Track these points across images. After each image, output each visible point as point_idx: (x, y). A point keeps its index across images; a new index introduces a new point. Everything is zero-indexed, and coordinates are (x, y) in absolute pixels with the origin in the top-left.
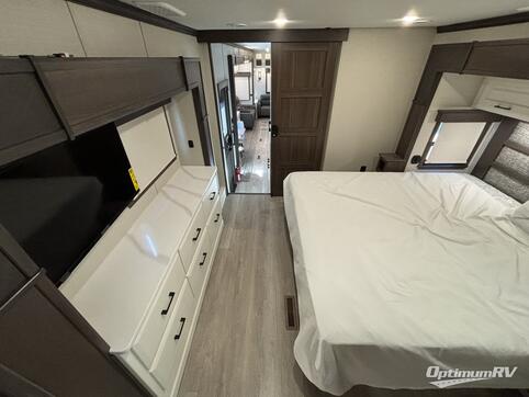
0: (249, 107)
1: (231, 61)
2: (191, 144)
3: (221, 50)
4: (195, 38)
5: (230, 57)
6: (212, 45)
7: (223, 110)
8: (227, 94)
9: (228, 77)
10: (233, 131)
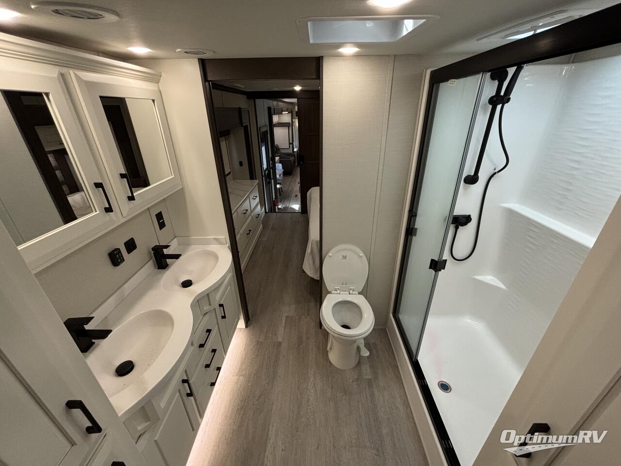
0: (289, 154)
1: (270, 112)
2: (241, 164)
3: (263, 104)
4: (246, 96)
5: (269, 109)
6: (256, 100)
7: (263, 149)
8: (267, 137)
9: (268, 124)
10: (272, 167)
